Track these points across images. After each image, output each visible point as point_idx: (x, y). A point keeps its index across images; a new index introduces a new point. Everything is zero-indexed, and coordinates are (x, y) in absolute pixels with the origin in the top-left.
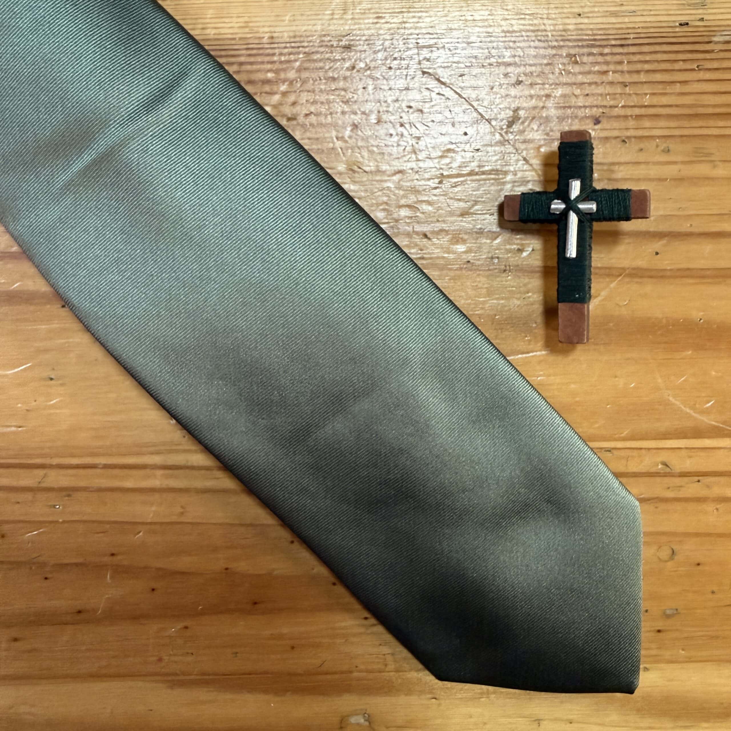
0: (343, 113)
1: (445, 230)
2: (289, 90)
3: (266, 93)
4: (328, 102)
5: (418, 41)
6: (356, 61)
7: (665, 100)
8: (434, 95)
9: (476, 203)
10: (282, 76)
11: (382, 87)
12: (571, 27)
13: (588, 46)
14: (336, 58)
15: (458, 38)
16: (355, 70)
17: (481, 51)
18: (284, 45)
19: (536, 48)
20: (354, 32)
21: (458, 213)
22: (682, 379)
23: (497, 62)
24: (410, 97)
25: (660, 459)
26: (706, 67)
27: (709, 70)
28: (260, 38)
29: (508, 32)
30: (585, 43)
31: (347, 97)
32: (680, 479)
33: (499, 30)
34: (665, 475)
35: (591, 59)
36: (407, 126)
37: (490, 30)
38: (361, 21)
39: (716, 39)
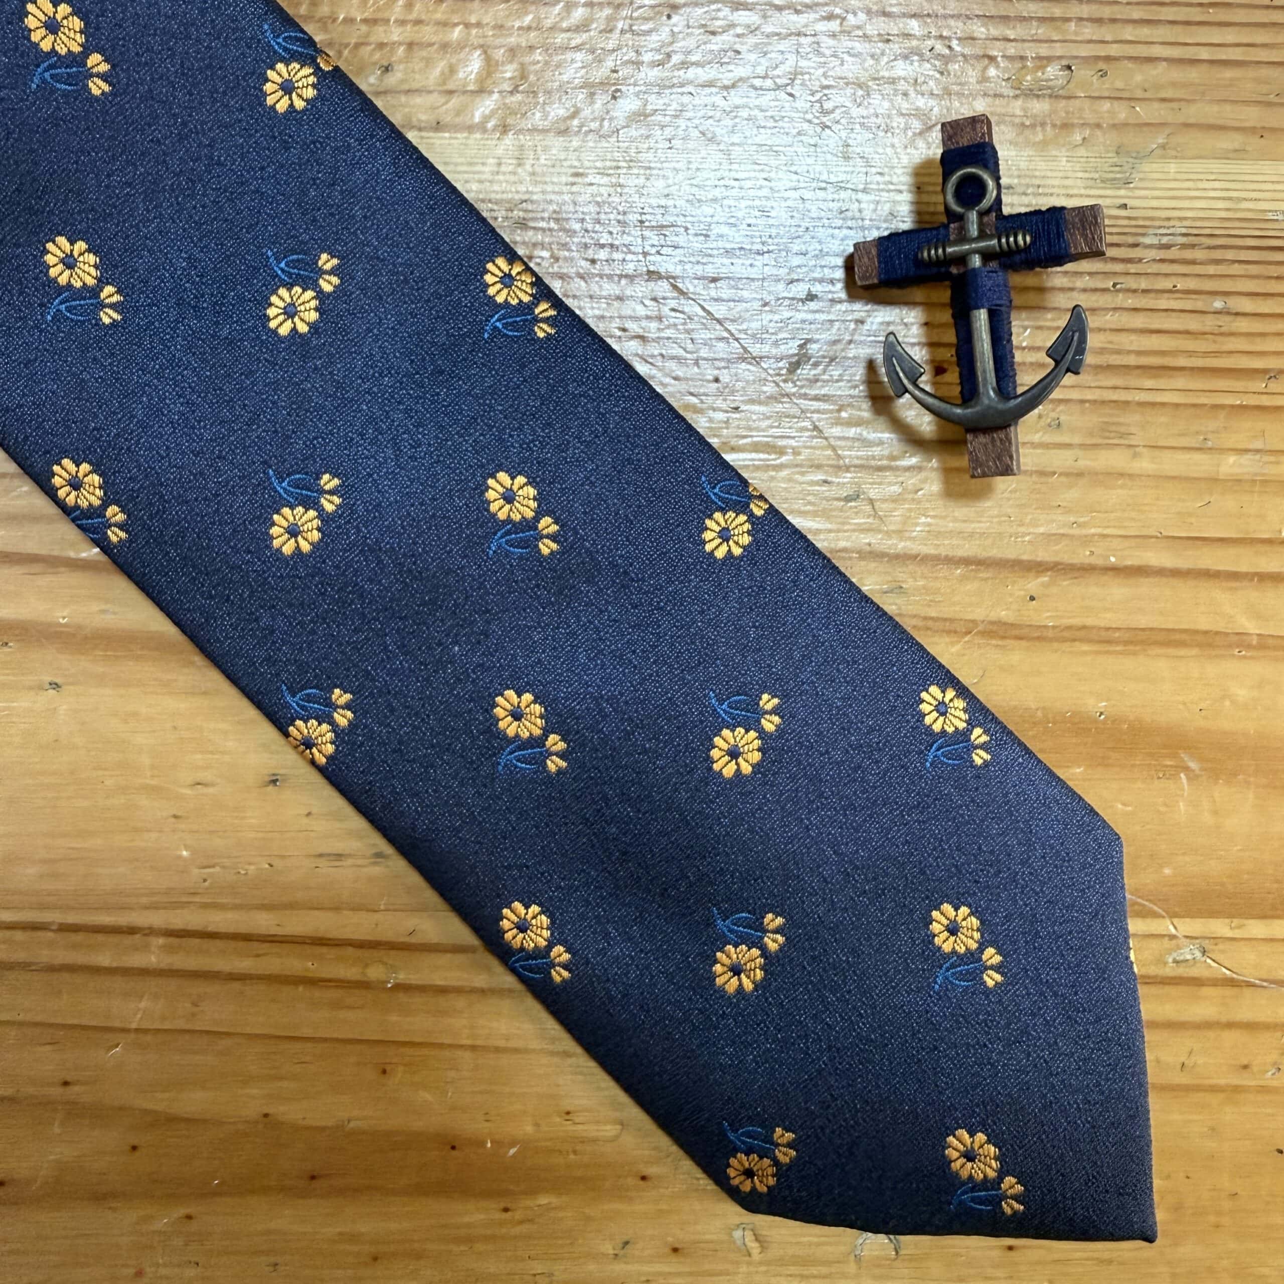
5: (643, 218)
6: (534, 247)
8: (665, 311)
11: (578, 294)
20: (535, 198)
26: (1127, 286)
27: (1135, 291)
38: (547, 179)
39: (1147, 240)
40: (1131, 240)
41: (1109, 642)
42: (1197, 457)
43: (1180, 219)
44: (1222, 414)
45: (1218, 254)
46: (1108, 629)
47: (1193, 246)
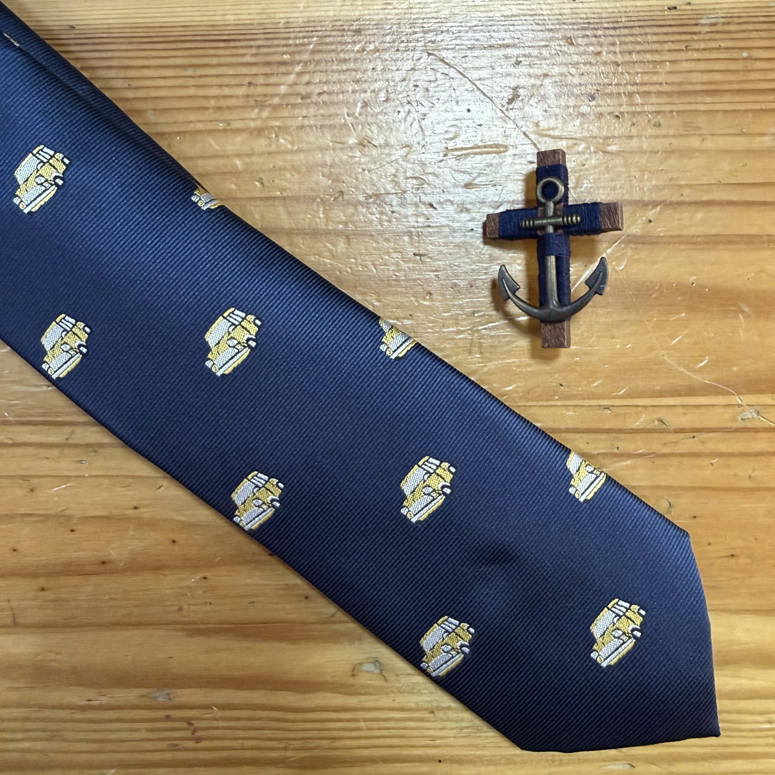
0: (354, 92)
1: (450, 201)
2: (303, 70)
3: (282, 73)
4: (340, 82)
5: (424, 25)
6: (366, 43)
7: (655, 78)
8: (439, 76)
9: (479, 174)
10: (297, 57)
11: (391, 68)
12: (566, 11)
13: (583, 29)
14: (348, 41)
15: (461, 22)
16: (365, 52)
17: (482, 34)
18: (298, 30)
19: (533, 30)
20: (364, 17)
21: (462, 184)
22: (677, 340)
23: (498, 44)
24: (417, 77)
25: (656, 416)
26: (693, 47)
27: (697, 50)
28: (276, 23)
29: (508, 16)
30: (579, 27)
31: (358, 77)
32: (676, 435)
33: (498, 14)
34: (661, 431)
35: (586, 40)
36: (415, 104)
37: (491, 14)
38: (371, 7)
39: (702, 22)
40: (694, 22)
41: (694, 243)
42: (738, 139)
43: (720, 9)
44: (750, 115)
45: (744, 27)
46: (693, 236)
47: (728, 23)
